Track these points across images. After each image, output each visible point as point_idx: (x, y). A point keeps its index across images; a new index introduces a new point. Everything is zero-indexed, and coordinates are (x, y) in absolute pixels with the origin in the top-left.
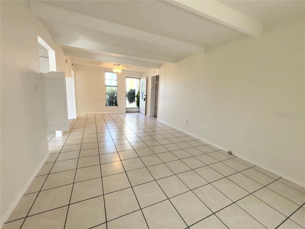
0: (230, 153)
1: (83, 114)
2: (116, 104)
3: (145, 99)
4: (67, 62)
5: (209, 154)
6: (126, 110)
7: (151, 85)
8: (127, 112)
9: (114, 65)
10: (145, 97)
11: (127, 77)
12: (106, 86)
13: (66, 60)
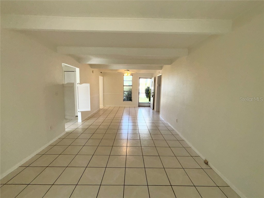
0: (206, 163)
1: (107, 106)
2: (131, 100)
3: (153, 96)
4: (93, 72)
5: (194, 157)
6: (139, 105)
7: (157, 84)
8: (139, 106)
9: (125, 71)
10: (153, 94)
11: (140, 78)
12: (124, 86)
13: (93, 71)
